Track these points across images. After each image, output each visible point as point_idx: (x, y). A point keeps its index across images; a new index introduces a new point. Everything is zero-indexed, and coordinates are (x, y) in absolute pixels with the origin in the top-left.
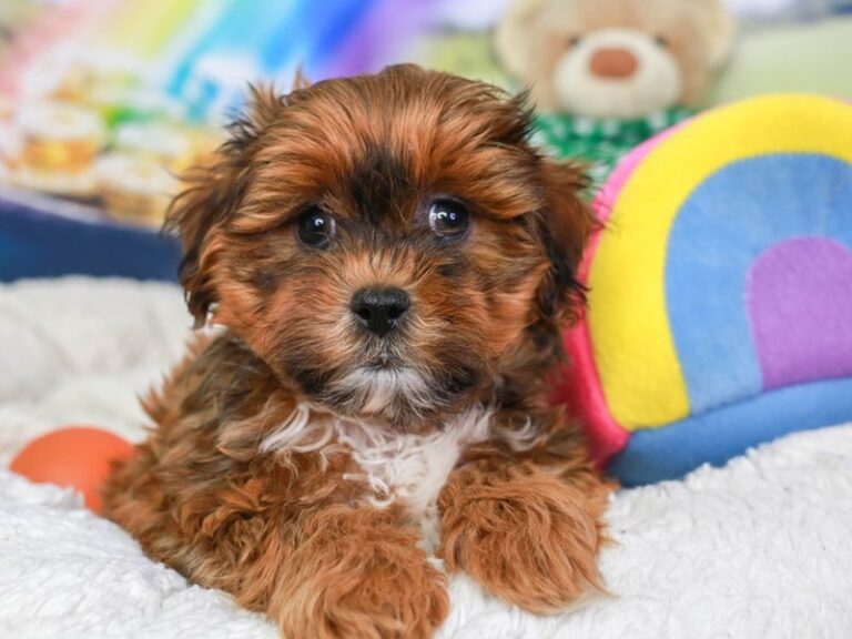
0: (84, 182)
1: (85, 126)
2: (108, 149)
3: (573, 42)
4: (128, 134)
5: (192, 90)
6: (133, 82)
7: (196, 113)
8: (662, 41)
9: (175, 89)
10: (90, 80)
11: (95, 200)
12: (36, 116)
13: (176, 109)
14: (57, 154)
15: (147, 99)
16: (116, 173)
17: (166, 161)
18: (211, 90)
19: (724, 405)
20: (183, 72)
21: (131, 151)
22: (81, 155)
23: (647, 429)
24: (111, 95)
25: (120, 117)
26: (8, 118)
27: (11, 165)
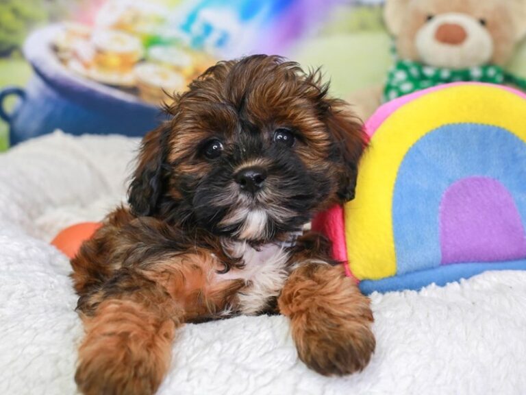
0: (128, 79)
1: (132, 45)
2: (143, 60)
4: (156, 52)
5: (196, 28)
6: (161, 21)
7: (198, 42)
8: (483, 22)
9: (186, 27)
10: (136, 19)
11: (133, 90)
12: (103, 38)
13: (187, 39)
14: (114, 61)
15: (169, 32)
16: (147, 75)
17: (178, 69)
18: (208, 29)
19: (417, 271)
20: (192, 18)
21: (157, 62)
22: (128, 62)
23: (369, 280)
24: (147, 28)
25: (153, 42)
26: (87, 37)
27: (87, 66)
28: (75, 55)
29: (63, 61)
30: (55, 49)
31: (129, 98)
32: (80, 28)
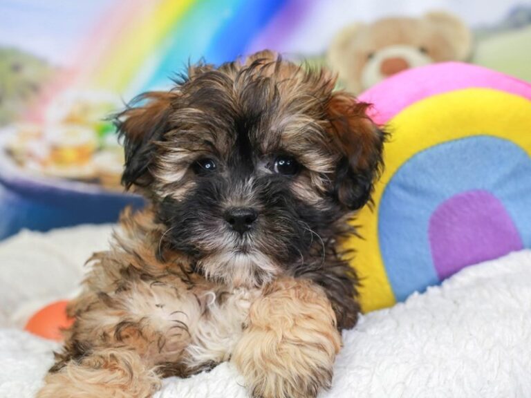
0: (87, 170)
1: (85, 137)
2: (100, 149)
3: (370, 56)
8: (423, 50)
10: (86, 109)
11: (95, 180)
12: (56, 133)
14: (70, 155)
16: (106, 163)
22: (84, 154)
25: (106, 130)
26: (39, 136)
27: (44, 163)
28: (31, 155)
29: (20, 163)
30: (10, 153)
31: (91, 190)
32: (30, 128)
